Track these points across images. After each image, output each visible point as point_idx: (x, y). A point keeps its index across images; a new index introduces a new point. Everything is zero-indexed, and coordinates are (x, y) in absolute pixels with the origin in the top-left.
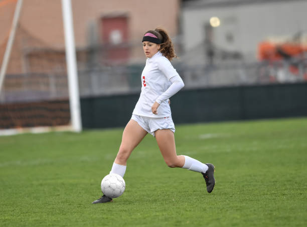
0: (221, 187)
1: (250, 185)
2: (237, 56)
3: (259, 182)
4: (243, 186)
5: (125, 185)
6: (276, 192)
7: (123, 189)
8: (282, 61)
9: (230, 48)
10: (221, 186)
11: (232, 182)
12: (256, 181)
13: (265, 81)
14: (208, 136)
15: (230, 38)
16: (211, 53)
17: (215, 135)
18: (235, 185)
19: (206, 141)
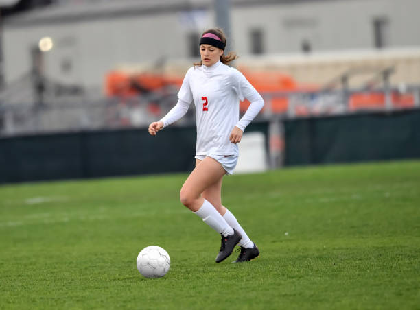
0: (55, 270)
1: (95, 267)
2: (76, 90)
3: (108, 263)
4: (86, 269)
5: (169, 262)
6: (131, 276)
7: (167, 267)
8: (136, 97)
9: (68, 80)
10: (55, 268)
11: (71, 263)
12: (104, 262)
13: (115, 125)
14: (38, 200)
15: (67, 66)
16: (40, 87)
17: (48, 199)
18: (75, 267)
19: (36, 207)
